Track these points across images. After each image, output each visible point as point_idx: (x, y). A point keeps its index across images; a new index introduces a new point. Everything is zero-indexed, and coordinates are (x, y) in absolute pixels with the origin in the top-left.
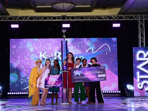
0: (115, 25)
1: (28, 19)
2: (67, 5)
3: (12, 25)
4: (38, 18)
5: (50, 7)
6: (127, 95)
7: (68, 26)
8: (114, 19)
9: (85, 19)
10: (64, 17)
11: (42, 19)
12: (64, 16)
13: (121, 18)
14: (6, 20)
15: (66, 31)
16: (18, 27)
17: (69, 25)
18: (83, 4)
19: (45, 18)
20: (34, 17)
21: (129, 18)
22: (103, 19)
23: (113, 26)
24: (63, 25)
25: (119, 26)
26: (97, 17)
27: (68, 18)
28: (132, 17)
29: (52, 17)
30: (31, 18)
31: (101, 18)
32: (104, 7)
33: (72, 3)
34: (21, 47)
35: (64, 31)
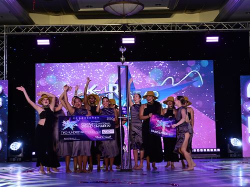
0: (210, 39)
1: (65, 31)
2: (129, 7)
3: (38, 41)
4: (82, 28)
5: (102, 9)
6: (231, 156)
7: (131, 41)
8: (208, 28)
9: (160, 29)
10: (124, 27)
11: (89, 31)
12: (124, 25)
13: (221, 26)
14: (28, 33)
15: (125, 49)
16: (48, 44)
17: (133, 39)
18: (156, 5)
19: (93, 28)
20: (75, 27)
21: (234, 28)
22: (191, 29)
23: (207, 41)
24: (123, 39)
25: (217, 41)
26: (180, 25)
27: (132, 28)
28: (238, 26)
29: (104, 26)
30: (71, 28)
31: (187, 28)
32: (192, 9)
33: (138, 3)
35: (122, 50)
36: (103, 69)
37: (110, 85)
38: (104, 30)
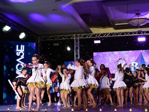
3: (95, 41)
4: (117, 34)
5: (127, 24)
11: (120, 35)
12: (139, 31)
14: (90, 37)
16: (100, 42)
19: (123, 34)
20: (113, 33)
27: (143, 33)
29: (128, 32)
30: (111, 34)
33: (146, 19)
34: (101, 59)
36: (128, 54)
37: (132, 62)
38: (128, 34)
